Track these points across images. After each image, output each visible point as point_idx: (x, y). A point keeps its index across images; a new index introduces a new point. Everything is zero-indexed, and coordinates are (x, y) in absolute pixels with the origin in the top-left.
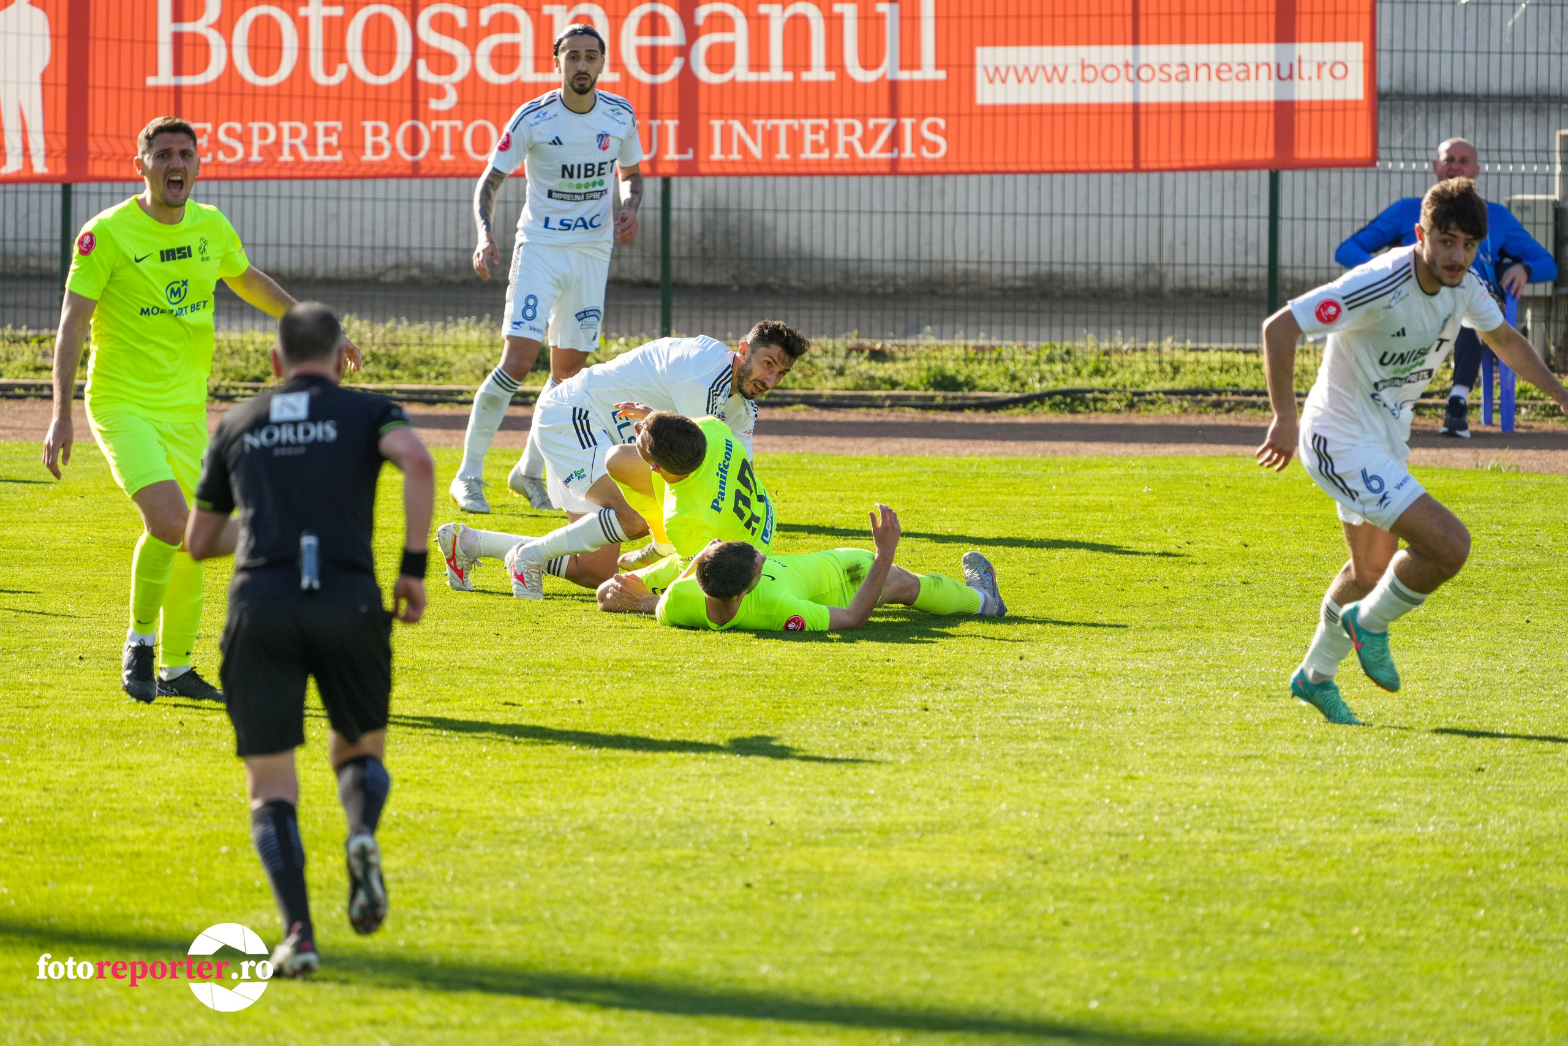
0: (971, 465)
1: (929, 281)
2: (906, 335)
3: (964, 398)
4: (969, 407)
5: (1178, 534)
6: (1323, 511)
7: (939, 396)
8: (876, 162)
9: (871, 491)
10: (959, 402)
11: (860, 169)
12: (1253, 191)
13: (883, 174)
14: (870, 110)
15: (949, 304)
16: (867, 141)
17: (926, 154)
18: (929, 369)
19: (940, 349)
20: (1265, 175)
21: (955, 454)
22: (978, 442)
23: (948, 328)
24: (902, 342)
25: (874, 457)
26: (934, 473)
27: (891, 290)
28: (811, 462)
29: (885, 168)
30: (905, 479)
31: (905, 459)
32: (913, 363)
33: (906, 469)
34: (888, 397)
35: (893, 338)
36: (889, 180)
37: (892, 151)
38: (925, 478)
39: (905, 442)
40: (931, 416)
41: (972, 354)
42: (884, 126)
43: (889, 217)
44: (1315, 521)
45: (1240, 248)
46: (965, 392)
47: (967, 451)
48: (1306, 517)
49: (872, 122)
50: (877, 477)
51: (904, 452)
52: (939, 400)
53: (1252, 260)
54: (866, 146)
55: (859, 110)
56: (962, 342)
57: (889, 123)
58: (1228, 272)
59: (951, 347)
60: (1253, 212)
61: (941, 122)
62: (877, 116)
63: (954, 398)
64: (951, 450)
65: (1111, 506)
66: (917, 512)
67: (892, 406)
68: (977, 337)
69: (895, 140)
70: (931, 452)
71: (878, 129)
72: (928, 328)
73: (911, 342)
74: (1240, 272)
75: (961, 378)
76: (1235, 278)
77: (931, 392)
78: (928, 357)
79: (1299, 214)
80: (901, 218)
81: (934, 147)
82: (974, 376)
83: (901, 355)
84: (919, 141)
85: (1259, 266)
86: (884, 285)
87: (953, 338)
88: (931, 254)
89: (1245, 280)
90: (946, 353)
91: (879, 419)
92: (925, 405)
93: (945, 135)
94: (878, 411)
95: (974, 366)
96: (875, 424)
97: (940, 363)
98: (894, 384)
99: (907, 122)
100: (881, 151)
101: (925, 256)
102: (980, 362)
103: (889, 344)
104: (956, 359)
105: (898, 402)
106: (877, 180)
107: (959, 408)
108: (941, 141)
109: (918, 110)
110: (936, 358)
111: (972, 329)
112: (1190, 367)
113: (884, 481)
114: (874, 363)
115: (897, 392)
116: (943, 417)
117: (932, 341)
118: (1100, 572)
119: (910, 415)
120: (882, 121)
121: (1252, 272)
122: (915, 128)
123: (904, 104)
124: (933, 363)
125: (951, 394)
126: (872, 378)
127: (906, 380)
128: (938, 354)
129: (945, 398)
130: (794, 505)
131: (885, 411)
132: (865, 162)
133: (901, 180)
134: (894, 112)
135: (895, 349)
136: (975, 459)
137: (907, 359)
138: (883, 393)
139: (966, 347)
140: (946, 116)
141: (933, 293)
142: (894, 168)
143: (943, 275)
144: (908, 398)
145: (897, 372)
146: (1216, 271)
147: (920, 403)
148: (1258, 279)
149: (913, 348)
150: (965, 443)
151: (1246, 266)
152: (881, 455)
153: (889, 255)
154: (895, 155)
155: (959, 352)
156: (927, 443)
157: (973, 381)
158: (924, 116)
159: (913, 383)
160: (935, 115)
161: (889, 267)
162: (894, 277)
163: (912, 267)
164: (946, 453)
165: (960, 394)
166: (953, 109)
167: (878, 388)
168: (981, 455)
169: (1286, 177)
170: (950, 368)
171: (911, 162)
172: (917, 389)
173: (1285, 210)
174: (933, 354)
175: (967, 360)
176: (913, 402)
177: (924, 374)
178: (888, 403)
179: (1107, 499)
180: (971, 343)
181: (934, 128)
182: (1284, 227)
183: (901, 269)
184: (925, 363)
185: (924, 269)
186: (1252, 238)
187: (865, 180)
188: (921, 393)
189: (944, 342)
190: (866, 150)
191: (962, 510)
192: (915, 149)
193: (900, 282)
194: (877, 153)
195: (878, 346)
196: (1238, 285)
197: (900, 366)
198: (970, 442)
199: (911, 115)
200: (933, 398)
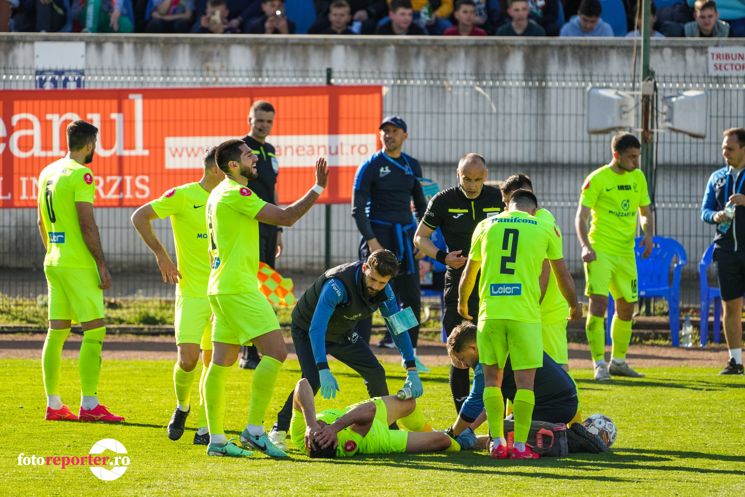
0: (163, 365)
1: (140, 265)
2: (128, 294)
3: (159, 329)
4: (162, 334)
5: (276, 402)
6: (354, 390)
7: (146, 327)
8: (111, 200)
9: (108, 379)
10: (157, 331)
11: (102, 204)
12: (316, 215)
13: (115, 207)
14: (108, 171)
15: (151, 277)
16: (106, 188)
17: (138, 196)
18: (141, 313)
19: (146, 302)
20: (323, 207)
21: (155, 359)
22: (167, 353)
23: (151, 291)
24: (125, 298)
25: (110, 361)
26: (142, 369)
27: (119, 270)
28: (75, 364)
29: (116, 204)
30: (126, 373)
31: (127, 362)
32: (132, 310)
33: (127, 367)
34: (118, 328)
35: (121, 296)
36: (118, 210)
37: (119, 194)
38: (137, 372)
39: (127, 353)
40: (142, 338)
41: (164, 305)
42: (115, 181)
43: (118, 231)
44: (350, 395)
45: (310, 246)
46: (160, 326)
47: (161, 358)
48: (345, 393)
49: (108, 179)
50: (111, 371)
51: (127, 358)
52: (146, 330)
53: (316, 253)
54: (106, 192)
55: (101, 171)
56: (158, 298)
57: (118, 179)
58: (303, 260)
59: (152, 301)
60: (316, 227)
61: (146, 178)
62: (111, 175)
63: (154, 329)
64: (152, 357)
65: (239, 387)
66: (133, 391)
67: (120, 333)
68: (166, 295)
69: (121, 188)
70: (141, 358)
71: (112, 182)
72: (140, 291)
73: (130, 298)
74: (310, 260)
75: (158, 318)
76: (307, 263)
77: (141, 326)
78: (140, 307)
79: (342, 228)
80: (125, 231)
81: (143, 192)
82: (165, 317)
83: (125, 305)
84: (134, 188)
85: (320, 256)
86: (116, 267)
87: (153, 296)
88: (141, 249)
89: (312, 264)
90: (150, 304)
91: (113, 341)
92: (138, 332)
93: (149, 185)
94: (113, 336)
95: (165, 311)
96: (111, 343)
97: (146, 310)
98: (121, 321)
99: (128, 179)
100: (114, 194)
101: (138, 251)
102: (168, 309)
103: (118, 300)
104: (155, 308)
105: (123, 331)
106: (112, 210)
107: (156, 334)
108: (146, 188)
109: (133, 171)
110: (144, 307)
111: (164, 291)
112: (283, 312)
113: (115, 374)
114: (110, 310)
115: (123, 326)
116: (149, 339)
117: (142, 298)
118: (233, 423)
119: (130, 338)
120: (114, 178)
121: (316, 260)
122: (133, 182)
123: (126, 169)
124: (143, 310)
125: (152, 327)
126: (109, 318)
127: (128, 320)
128: (145, 305)
129: (149, 329)
130: (66, 387)
131: (116, 336)
132: (104, 200)
133: (124, 210)
134: (121, 173)
135: (122, 302)
136: (165, 362)
137: (128, 308)
138: (115, 326)
139: (160, 301)
140: (149, 175)
141: (142, 271)
142: (121, 203)
143: (148, 262)
144: (129, 329)
145: (123, 315)
146: (297, 259)
147: (135, 331)
148: (319, 264)
149: (132, 301)
150: (159, 353)
151: (313, 256)
152: (114, 359)
153: (118, 251)
154: (121, 196)
155: (157, 304)
156: (140, 353)
157: (164, 319)
158: (136, 175)
159: (131, 321)
160: (143, 174)
161: (118, 257)
162: (121, 263)
163: (131, 257)
164: (149, 359)
165: (157, 327)
166: (152, 171)
167: (113, 323)
168: (169, 359)
169: (334, 208)
170: (152, 313)
171: (130, 200)
172: (133, 324)
173: (334, 226)
174: (142, 305)
175: (162, 308)
176: (132, 330)
177: (137, 316)
178: (118, 331)
179: (237, 383)
180: (164, 299)
181: (142, 182)
182: (334, 235)
183: (125, 258)
184: (138, 310)
185: (137, 259)
186: (316, 241)
187: (105, 210)
188: (136, 326)
189: (148, 298)
190: (106, 193)
191: (158, 390)
192: (133, 192)
193: (125, 266)
194: (112, 195)
195: (113, 301)
196: (309, 267)
197: (125, 311)
198: (163, 353)
199: (130, 174)
200: (142, 329)
